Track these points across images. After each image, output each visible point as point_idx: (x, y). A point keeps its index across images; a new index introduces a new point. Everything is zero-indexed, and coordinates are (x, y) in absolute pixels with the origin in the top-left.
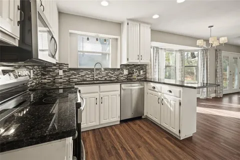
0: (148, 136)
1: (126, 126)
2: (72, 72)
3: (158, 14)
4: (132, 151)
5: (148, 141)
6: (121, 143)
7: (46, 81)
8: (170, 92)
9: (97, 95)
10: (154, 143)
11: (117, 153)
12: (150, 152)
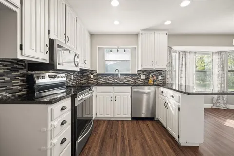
0: (150, 135)
1: (136, 123)
2: (99, 76)
3: (171, 21)
4: (128, 141)
5: (147, 138)
6: (123, 133)
7: (83, 82)
8: (173, 96)
9: (112, 94)
10: (150, 141)
11: (116, 139)
12: (142, 145)
